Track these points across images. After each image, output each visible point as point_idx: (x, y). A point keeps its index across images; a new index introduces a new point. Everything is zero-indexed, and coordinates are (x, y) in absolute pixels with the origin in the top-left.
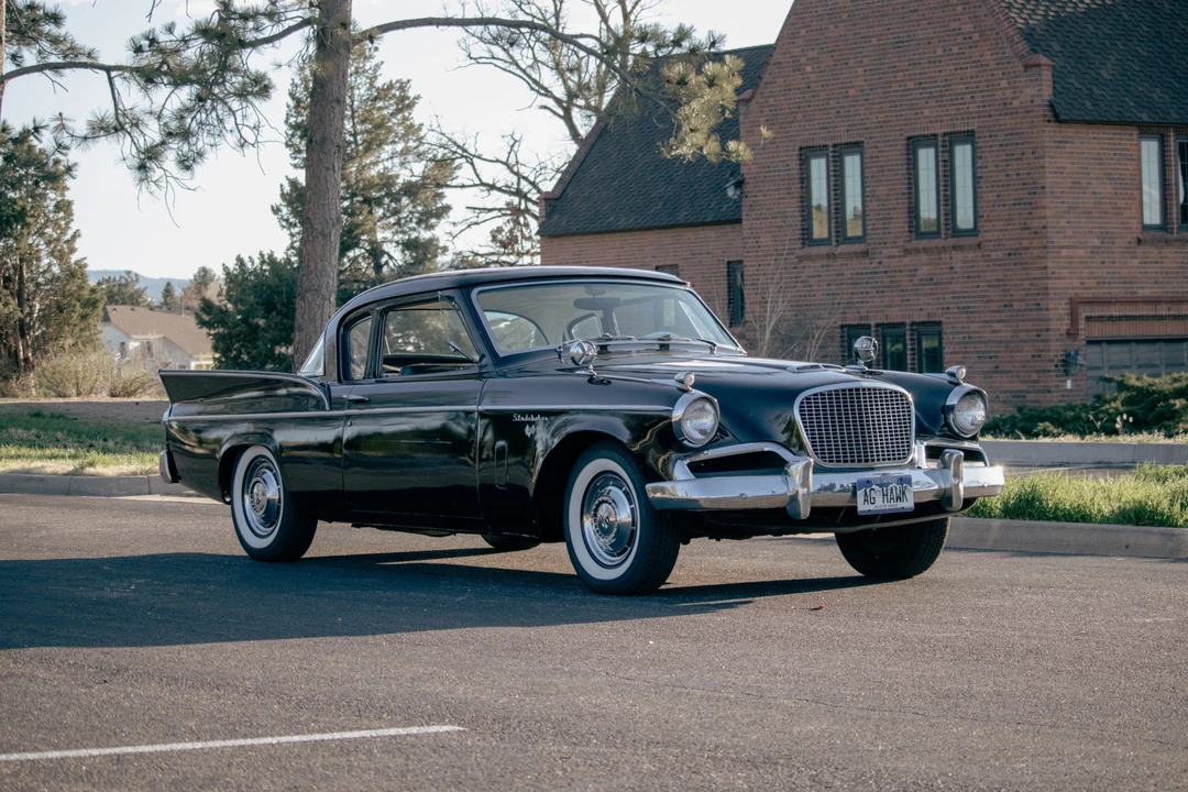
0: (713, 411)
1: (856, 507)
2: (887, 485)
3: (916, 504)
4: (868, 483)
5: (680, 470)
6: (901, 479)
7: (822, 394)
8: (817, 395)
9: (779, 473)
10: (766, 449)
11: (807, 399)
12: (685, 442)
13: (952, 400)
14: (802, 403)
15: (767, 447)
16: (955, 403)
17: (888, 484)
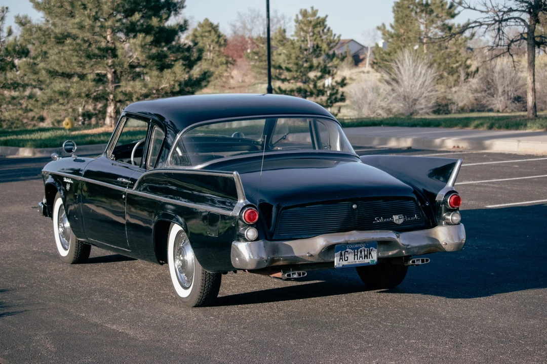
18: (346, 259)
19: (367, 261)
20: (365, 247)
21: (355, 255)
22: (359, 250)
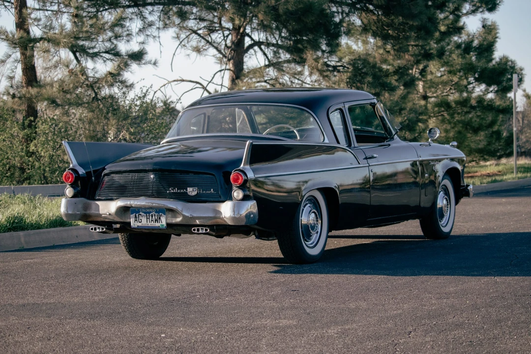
18: (140, 221)
19: (157, 224)
20: (156, 212)
21: (147, 218)
22: (151, 214)
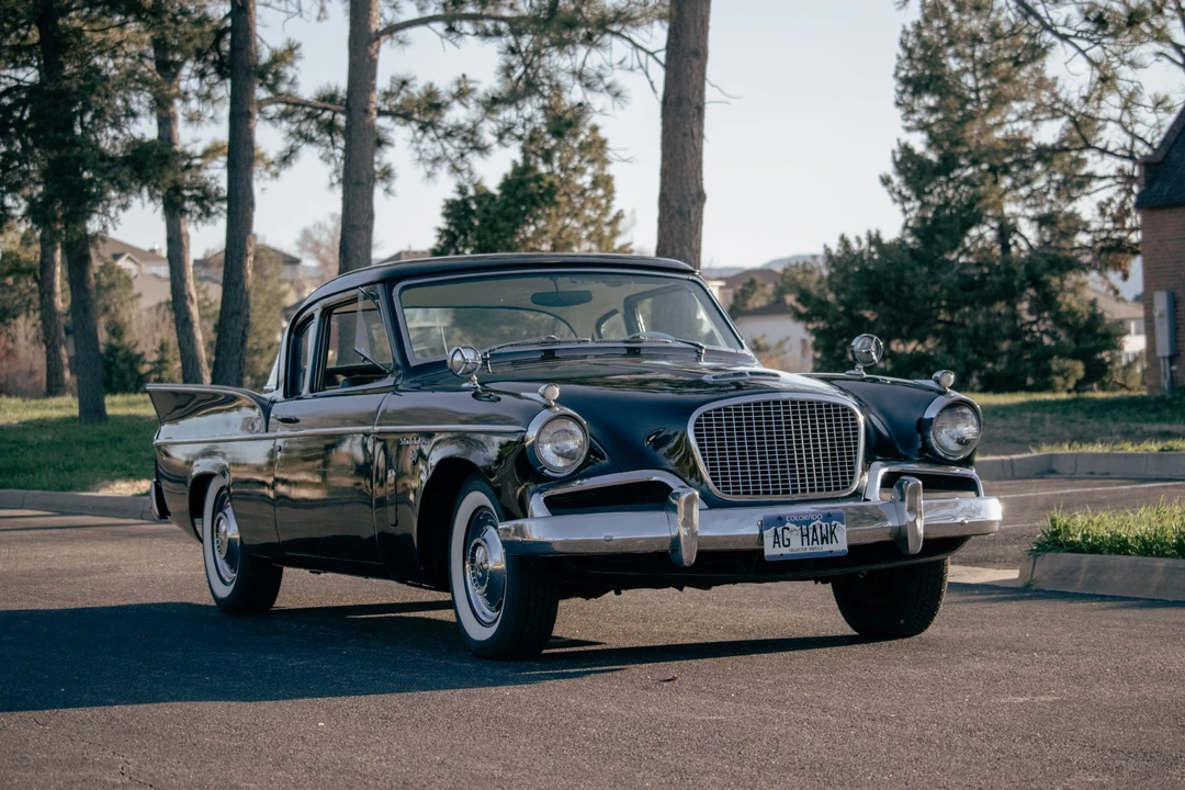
0: (579, 433)
1: (762, 551)
2: (807, 523)
3: (850, 547)
4: (780, 520)
5: (536, 504)
6: (829, 515)
7: (726, 409)
8: (720, 410)
9: (661, 509)
10: (655, 479)
11: (705, 415)
12: (546, 471)
13: (931, 413)
14: (698, 420)
15: (656, 476)
16: (934, 416)
17: (811, 521)
